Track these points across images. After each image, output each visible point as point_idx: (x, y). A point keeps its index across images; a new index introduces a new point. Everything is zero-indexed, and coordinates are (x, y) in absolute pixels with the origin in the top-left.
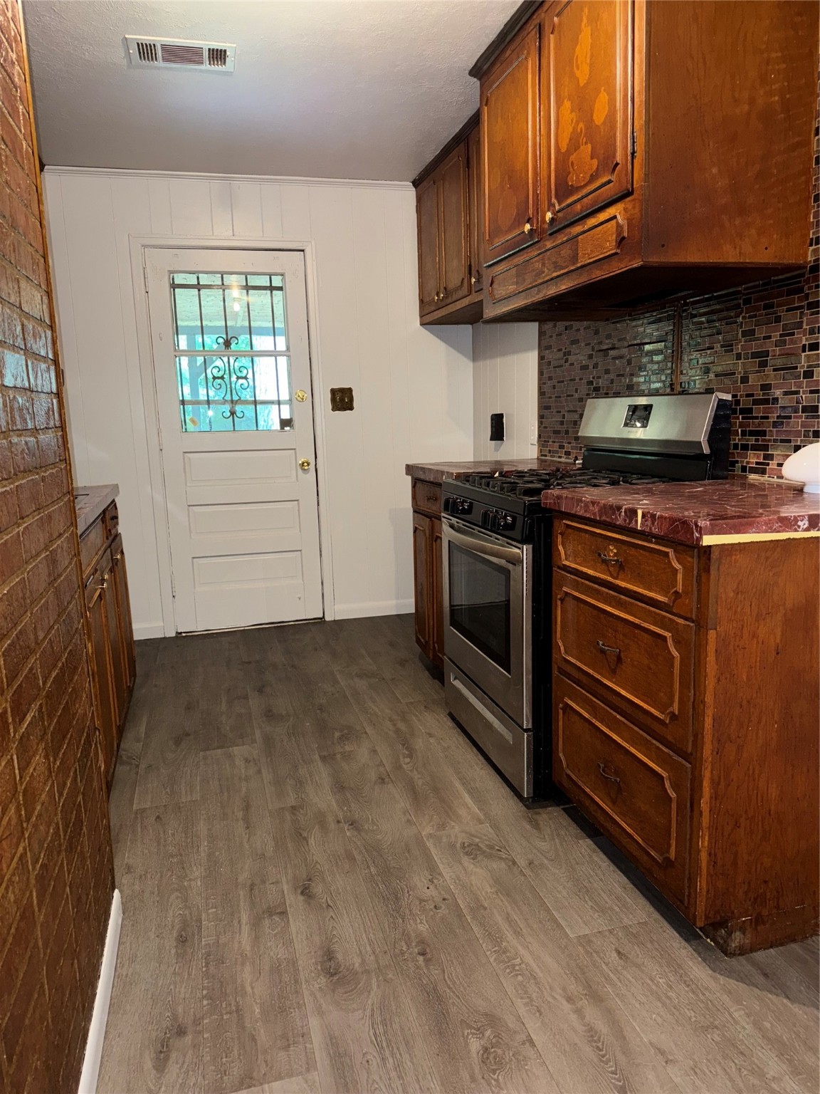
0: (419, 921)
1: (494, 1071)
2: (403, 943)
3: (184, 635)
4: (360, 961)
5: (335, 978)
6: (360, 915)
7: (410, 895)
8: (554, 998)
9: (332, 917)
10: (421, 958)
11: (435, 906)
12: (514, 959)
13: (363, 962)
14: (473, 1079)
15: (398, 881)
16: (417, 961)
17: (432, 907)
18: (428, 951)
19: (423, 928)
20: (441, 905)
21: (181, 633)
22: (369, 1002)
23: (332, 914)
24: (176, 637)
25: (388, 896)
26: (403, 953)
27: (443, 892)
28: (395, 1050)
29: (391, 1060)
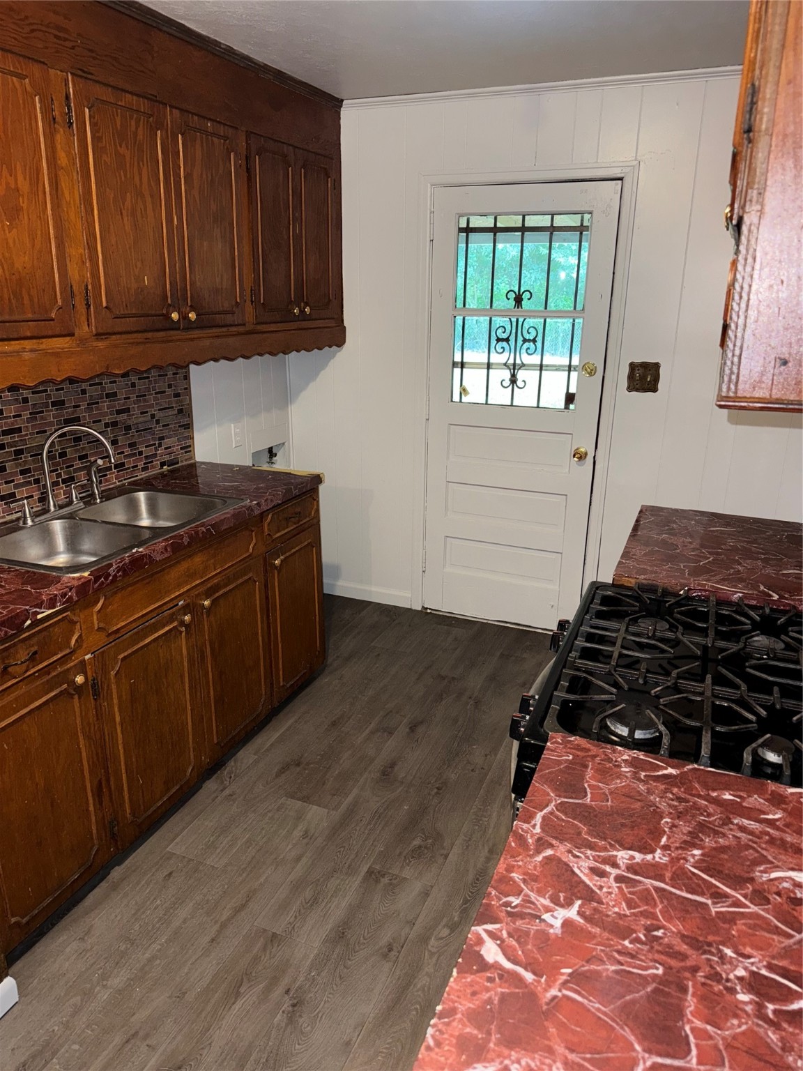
3: (429, 611)
21: (427, 608)
24: (421, 611)
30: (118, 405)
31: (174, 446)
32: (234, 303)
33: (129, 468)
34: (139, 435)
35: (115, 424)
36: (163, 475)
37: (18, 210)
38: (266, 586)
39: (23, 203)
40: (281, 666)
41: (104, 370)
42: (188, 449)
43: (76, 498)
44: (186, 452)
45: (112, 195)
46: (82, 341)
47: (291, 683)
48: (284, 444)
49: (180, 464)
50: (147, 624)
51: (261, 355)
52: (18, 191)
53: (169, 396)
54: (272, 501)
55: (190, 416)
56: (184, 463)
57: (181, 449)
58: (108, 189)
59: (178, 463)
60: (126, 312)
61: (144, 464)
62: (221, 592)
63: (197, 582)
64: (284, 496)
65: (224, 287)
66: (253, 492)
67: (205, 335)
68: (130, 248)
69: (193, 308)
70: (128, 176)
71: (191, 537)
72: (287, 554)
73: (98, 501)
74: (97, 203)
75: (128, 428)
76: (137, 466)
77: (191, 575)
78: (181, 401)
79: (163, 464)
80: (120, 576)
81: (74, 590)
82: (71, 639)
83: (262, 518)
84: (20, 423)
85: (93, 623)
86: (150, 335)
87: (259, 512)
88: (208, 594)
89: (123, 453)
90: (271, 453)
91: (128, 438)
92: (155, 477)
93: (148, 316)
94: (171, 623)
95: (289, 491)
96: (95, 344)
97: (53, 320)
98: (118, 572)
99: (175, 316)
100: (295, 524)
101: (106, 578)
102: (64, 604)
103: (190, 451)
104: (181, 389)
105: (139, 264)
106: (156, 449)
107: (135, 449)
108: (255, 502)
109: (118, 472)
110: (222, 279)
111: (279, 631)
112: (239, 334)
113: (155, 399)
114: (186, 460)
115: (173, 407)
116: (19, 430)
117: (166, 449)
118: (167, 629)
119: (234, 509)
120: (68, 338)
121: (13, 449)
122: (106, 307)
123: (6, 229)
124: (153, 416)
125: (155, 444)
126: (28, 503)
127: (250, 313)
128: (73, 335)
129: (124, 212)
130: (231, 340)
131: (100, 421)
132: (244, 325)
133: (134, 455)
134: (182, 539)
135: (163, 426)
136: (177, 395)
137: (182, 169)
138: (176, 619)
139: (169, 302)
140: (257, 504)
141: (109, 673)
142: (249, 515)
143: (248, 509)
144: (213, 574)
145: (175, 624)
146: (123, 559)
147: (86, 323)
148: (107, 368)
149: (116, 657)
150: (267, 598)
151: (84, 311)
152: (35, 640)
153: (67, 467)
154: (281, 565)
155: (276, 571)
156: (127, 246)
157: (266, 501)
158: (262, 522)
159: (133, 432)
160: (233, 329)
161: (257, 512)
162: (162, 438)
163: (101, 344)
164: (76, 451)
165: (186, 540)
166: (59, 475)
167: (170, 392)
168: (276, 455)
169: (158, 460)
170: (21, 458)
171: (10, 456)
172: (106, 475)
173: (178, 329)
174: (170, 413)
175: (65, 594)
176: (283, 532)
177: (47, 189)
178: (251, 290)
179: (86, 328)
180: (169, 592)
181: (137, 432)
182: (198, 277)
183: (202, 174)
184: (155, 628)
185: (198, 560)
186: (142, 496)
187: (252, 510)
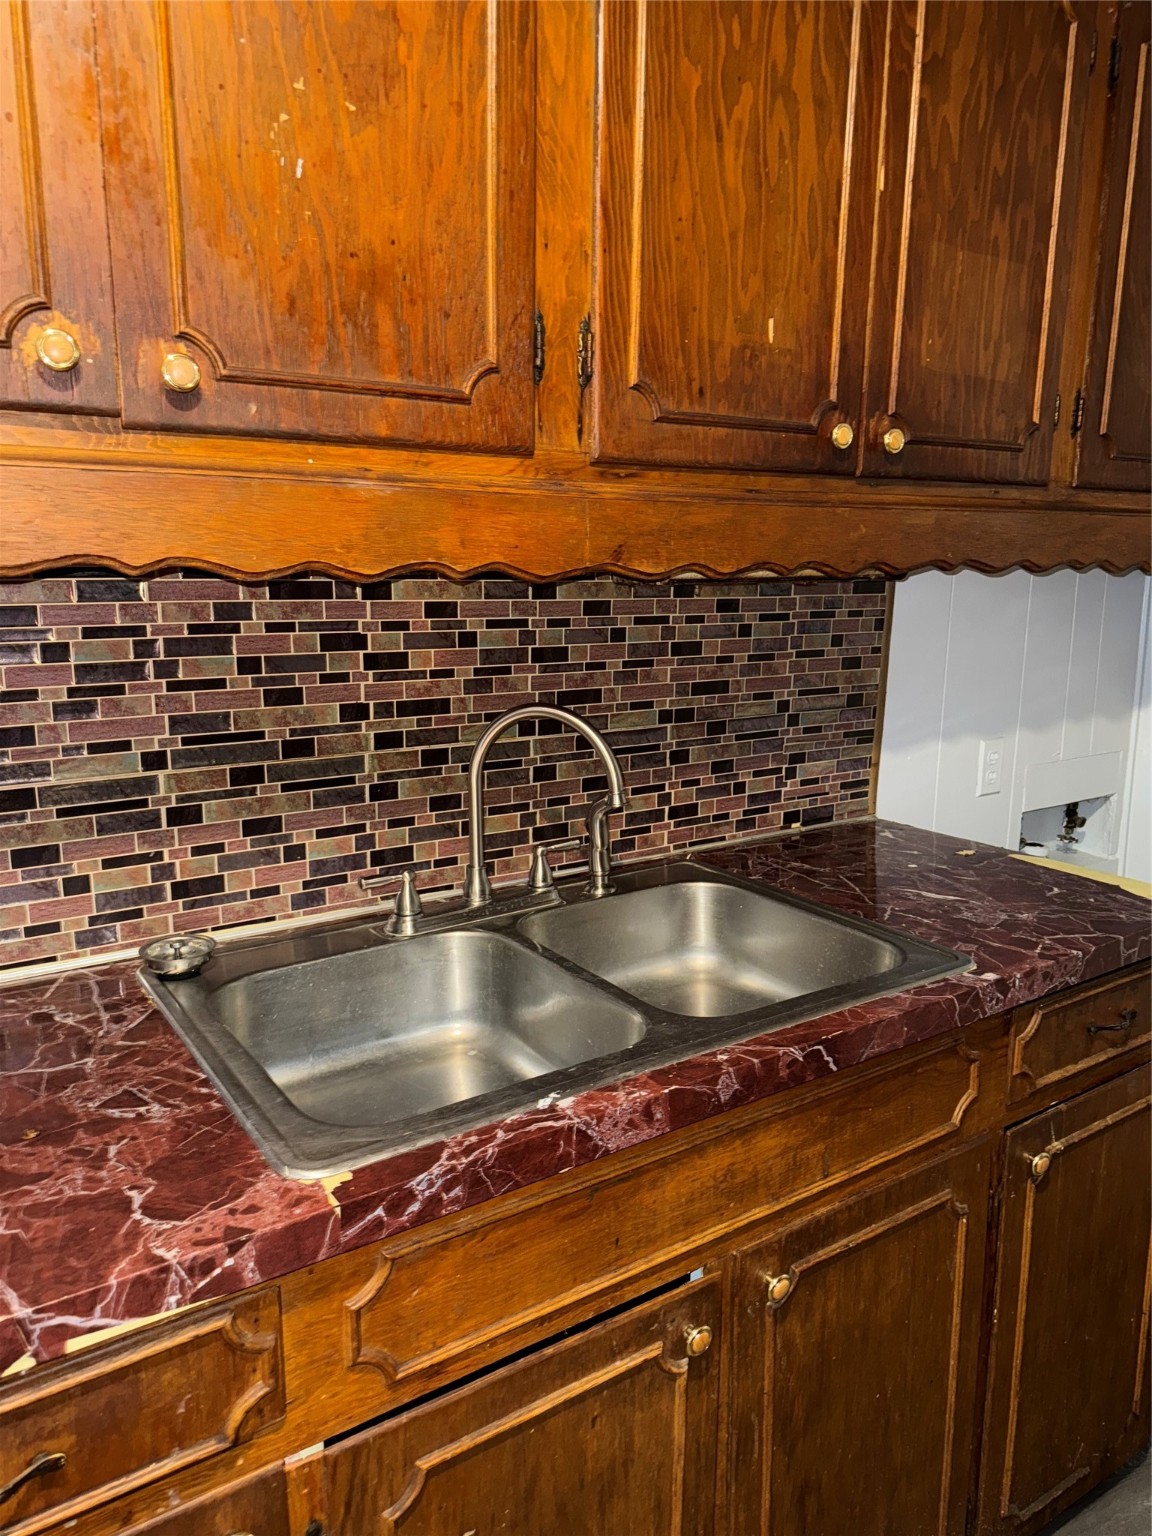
30: (699, 673)
31: (826, 779)
32: (1022, 423)
33: (706, 819)
34: (740, 747)
35: (685, 715)
36: (789, 844)
37: (391, 74)
38: (992, 1225)
39: (409, 57)
40: (1009, 1462)
41: (605, 559)
42: (860, 788)
43: (545, 880)
44: (853, 796)
45: (696, 83)
46: (558, 473)
47: (1036, 1507)
48: (1107, 798)
49: (835, 822)
50: (549, 1351)
51: (1078, 566)
52: (396, 19)
53: (832, 664)
54: (1047, 976)
55: (877, 713)
56: (847, 820)
57: (844, 786)
58: (685, 62)
59: (830, 819)
60: (697, 409)
61: (745, 813)
62: (835, 1248)
63: (758, 1213)
64: (1088, 964)
65: (1001, 376)
66: (996, 936)
67: (923, 499)
68: (733, 236)
69: (897, 421)
70: (754, 36)
71: (747, 1077)
72: (1076, 1137)
73: (600, 892)
74: (647, 94)
75: (717, 728)
76: (726, 816)
77: (737, 1191)
78: (860, 679)
79: (791, 818)
80: (455, 1201)
81: (249, 1250)
82: (228, 1404)
83: (1008, 1024)
84: (445, 690)
85: (335, 1346)
86: (764, 482)
87: (999, 1008)
88: (785, 1254)
89: (696, 782)
90: (1073, 816)
91: (715, 751)
92: (763, 848)
93: (760, 426)
94: (640, 1346)
95: (1109, 949)
96: (590, 486)
97: (464, 400)
98: (448, 1187)
99: (842, 435)
100: (1114, 1045)
101: (395, 1209)
102: (196, 1297)
103: (865, 794)
104: (864, 651)
105: (755, 283)
106: (780, 783)
107: (727, 778)
108: (991, 976)
109: (677, 825)
110: (997, 356)
111: (1017, 1362)
112: (1024, 506)
113: (794, 667)
114: (851, 813)
115: (836, 690)
116: (444, 706)
117: (804, 783)
118: (621, 1366)
119: (920, 991)
120: (512, 462)
121: (420, 748)
122: (636, 387)
123: (344, 122)
124: (783, 706)
125: (779, 770)
126: (413, 881)
127: (1065, 458)
128: (526, 452)
129: (729, 135)
130: (998, 521)
131: (650, 705)
132: (1043, 485)
133: (725, 790)
134: (715, 1081)
135: (806, 731)
136: (852, 663)
137: (919, 42)
138: (661, 1334)
139: (833, 396)
140: (997, 982)
141: (376, 1511)
142: (966, 1014)
143: (962, 998)
144: (816, 1189)
145: (654, 1350)
146: (487, 1135)
147: (574, 427)
148: (618, 554)
149: (409, 1463)
150: (991, 1258)
151: (571, 391)
152: (67, 1414)
153: (552, 803)
154: (1047, 1172)
155: (1030, 1186)
156: (726, 230)
157: (1027, 975)
158: (1007, 1033)
159: (728, 739)
160: (1013, 493)
161: (992, 1008)
162: (798, 758)
163: (608, 489)
164: (579, 769)
165: (727, 1086)
166: (528, 819)
167: (833, 653)
168: (1083, 822)
169: (781, 807)
170: (439, 771)
171: (410, 763)
172: (647, 830)
173: (849, 475)
174: (827, 703)
175: (208, 1265)
176: (1072, 1069)
177: (491, 31)
178: (1078, 399)
179: (570, 439)
180: (651, 1243)
181: (738, 738)
182: (927, 341)
183: (976, 65)
184: (578, 1364)
185: (769, 1144)
186: (702, 893)
187: (977, 1001)
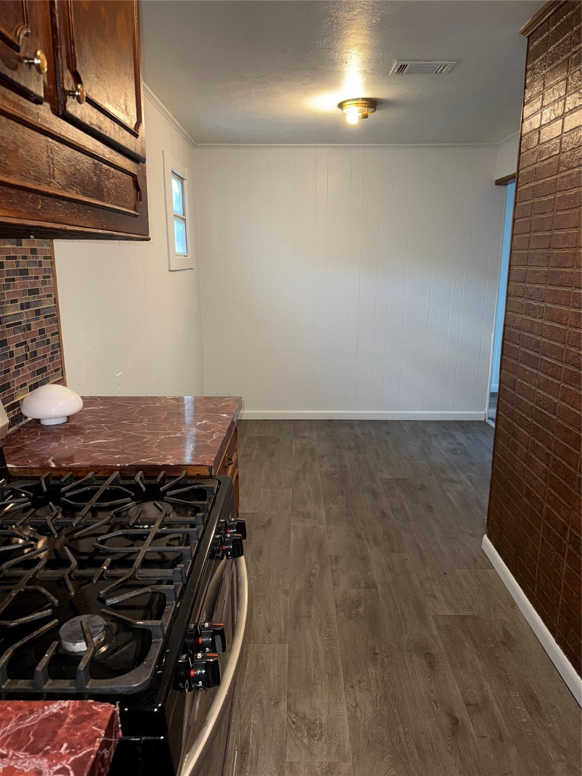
0: (374, 675)
1: (357, 600)
2: (386, 662)
4: (413, 658)
5: (426, 651)
6: (412, 689)
7: (376, 697)
8: (316, 618)
9: (432, 692)
10: (377, 651)
11: (360, 683)
12: (326, 640)
13: (411, 657)
14: (366, 600)
15: (382, 712)
16: (379, 650)
17: (362, 683)
18: (372, 655)
19: (372, 670)
20: (356, 683)
22: (408, 636)
23: (432, 695)
25: (391, 700)
26: (387, 657)
27: (352, 693)
28: (397, 615)
29: (399, 612)
